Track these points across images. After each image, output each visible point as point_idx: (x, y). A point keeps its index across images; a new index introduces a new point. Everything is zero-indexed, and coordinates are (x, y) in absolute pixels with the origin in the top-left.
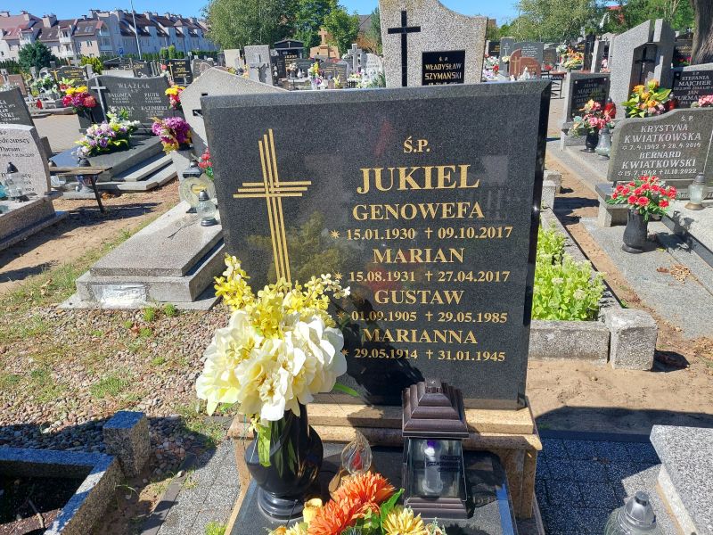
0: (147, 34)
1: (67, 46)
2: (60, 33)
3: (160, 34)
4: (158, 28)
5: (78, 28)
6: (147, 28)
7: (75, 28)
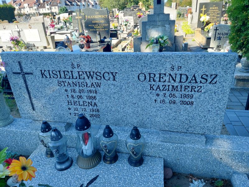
0: (74, 5)
1: (48, 9)
2: (46, 5)
3: (77, 5)
4: (77, 3)
5: (52, 3)
6: (73, 3)
7: (51, 3)
